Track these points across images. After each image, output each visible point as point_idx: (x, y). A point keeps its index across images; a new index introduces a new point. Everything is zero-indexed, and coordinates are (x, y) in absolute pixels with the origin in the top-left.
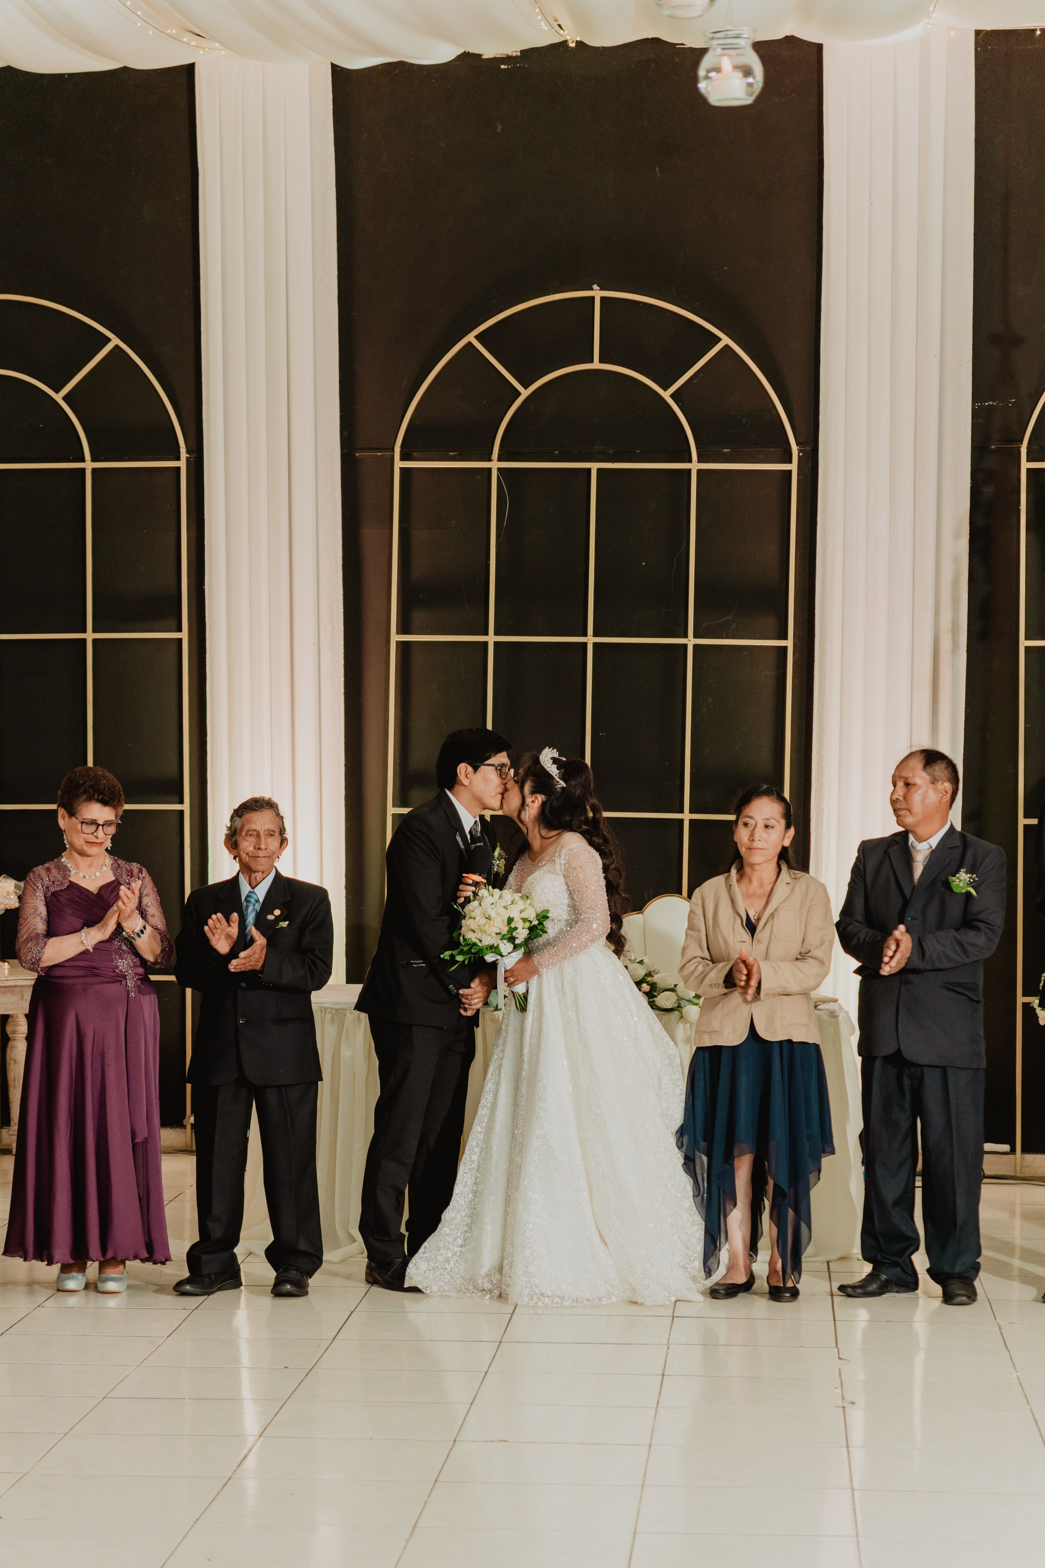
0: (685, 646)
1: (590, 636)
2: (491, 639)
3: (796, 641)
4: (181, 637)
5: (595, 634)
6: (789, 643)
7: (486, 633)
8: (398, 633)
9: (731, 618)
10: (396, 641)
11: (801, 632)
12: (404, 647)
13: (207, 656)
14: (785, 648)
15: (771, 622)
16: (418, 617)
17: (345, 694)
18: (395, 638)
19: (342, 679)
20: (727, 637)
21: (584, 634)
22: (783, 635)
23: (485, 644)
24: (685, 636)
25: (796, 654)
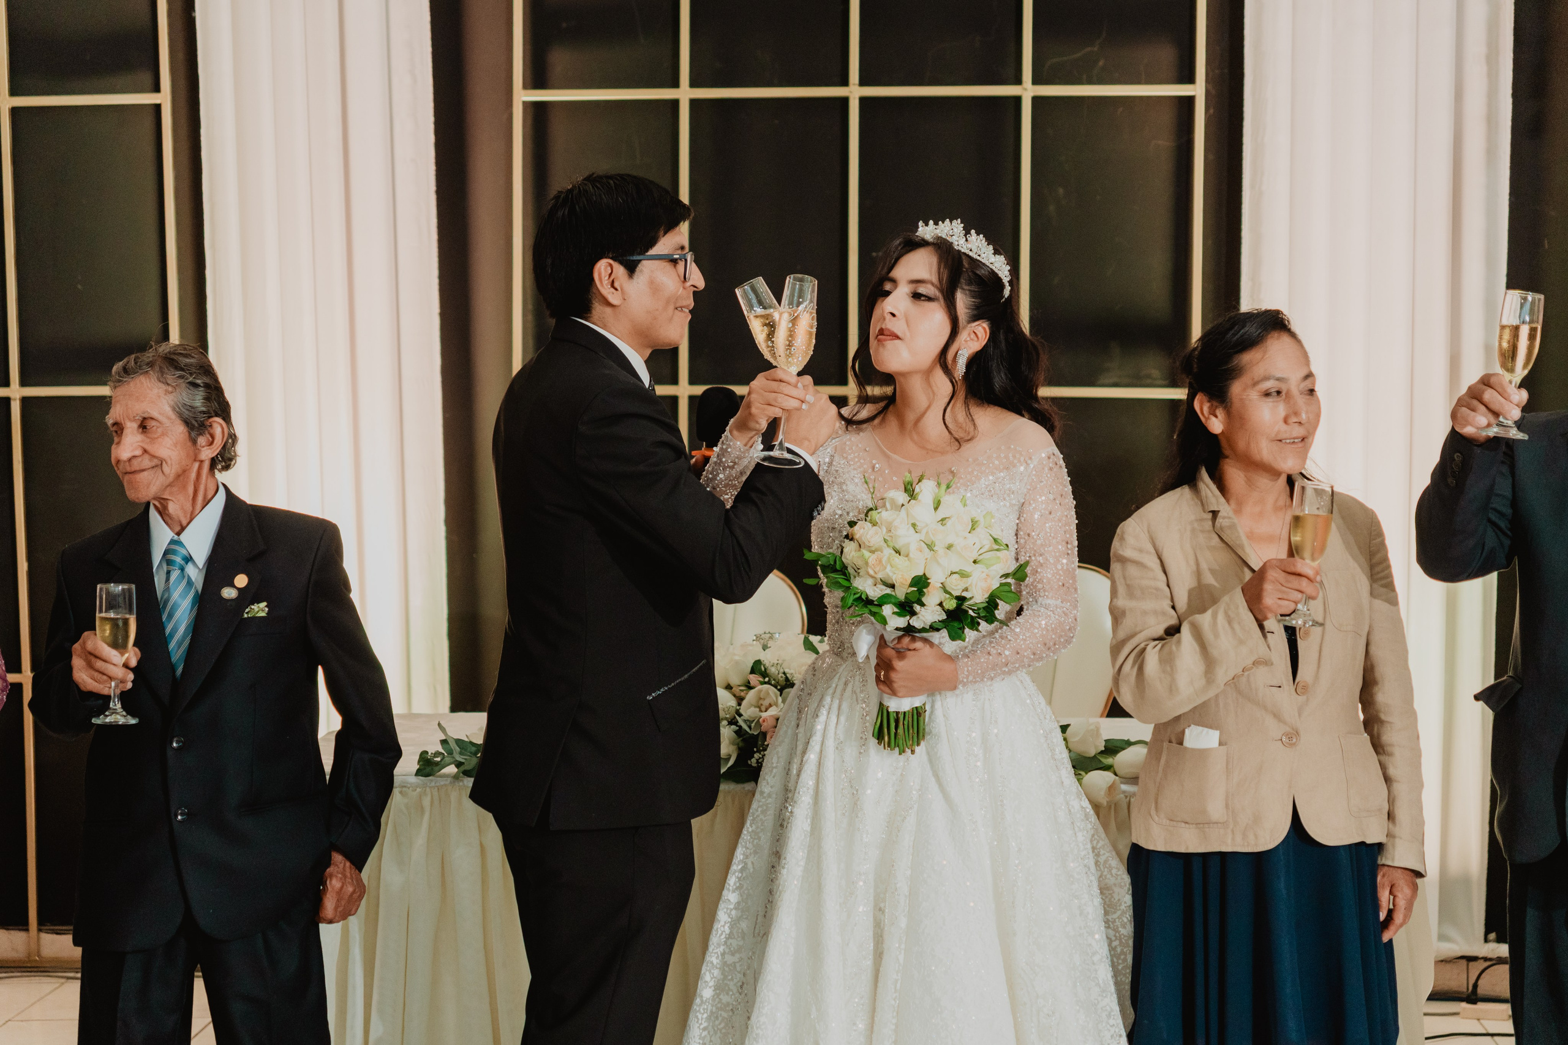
0: (1017, 100)
1: (854, 84)
2: (685, 94)
3: (1210, 87)
4: (158, 102)
5: (863, 82)
6: (1198, 90)
7: (675, 84)
8: (525, 87)
9: (1096, 49)
10: (524, 103)
11: (1217, 71)
12: (538, 113)
13: (203, 131)
14: (1190, 101)
15: (1166, 55)
16: (560, 59)
17: (438, 192)
18: (523, 96)
19: (432, 168)
20: (1090, 82)
21: (844, 82)
22: (1188, 78)
23: (675, 104)
24: (1018, 81)
25: (1212, 111)
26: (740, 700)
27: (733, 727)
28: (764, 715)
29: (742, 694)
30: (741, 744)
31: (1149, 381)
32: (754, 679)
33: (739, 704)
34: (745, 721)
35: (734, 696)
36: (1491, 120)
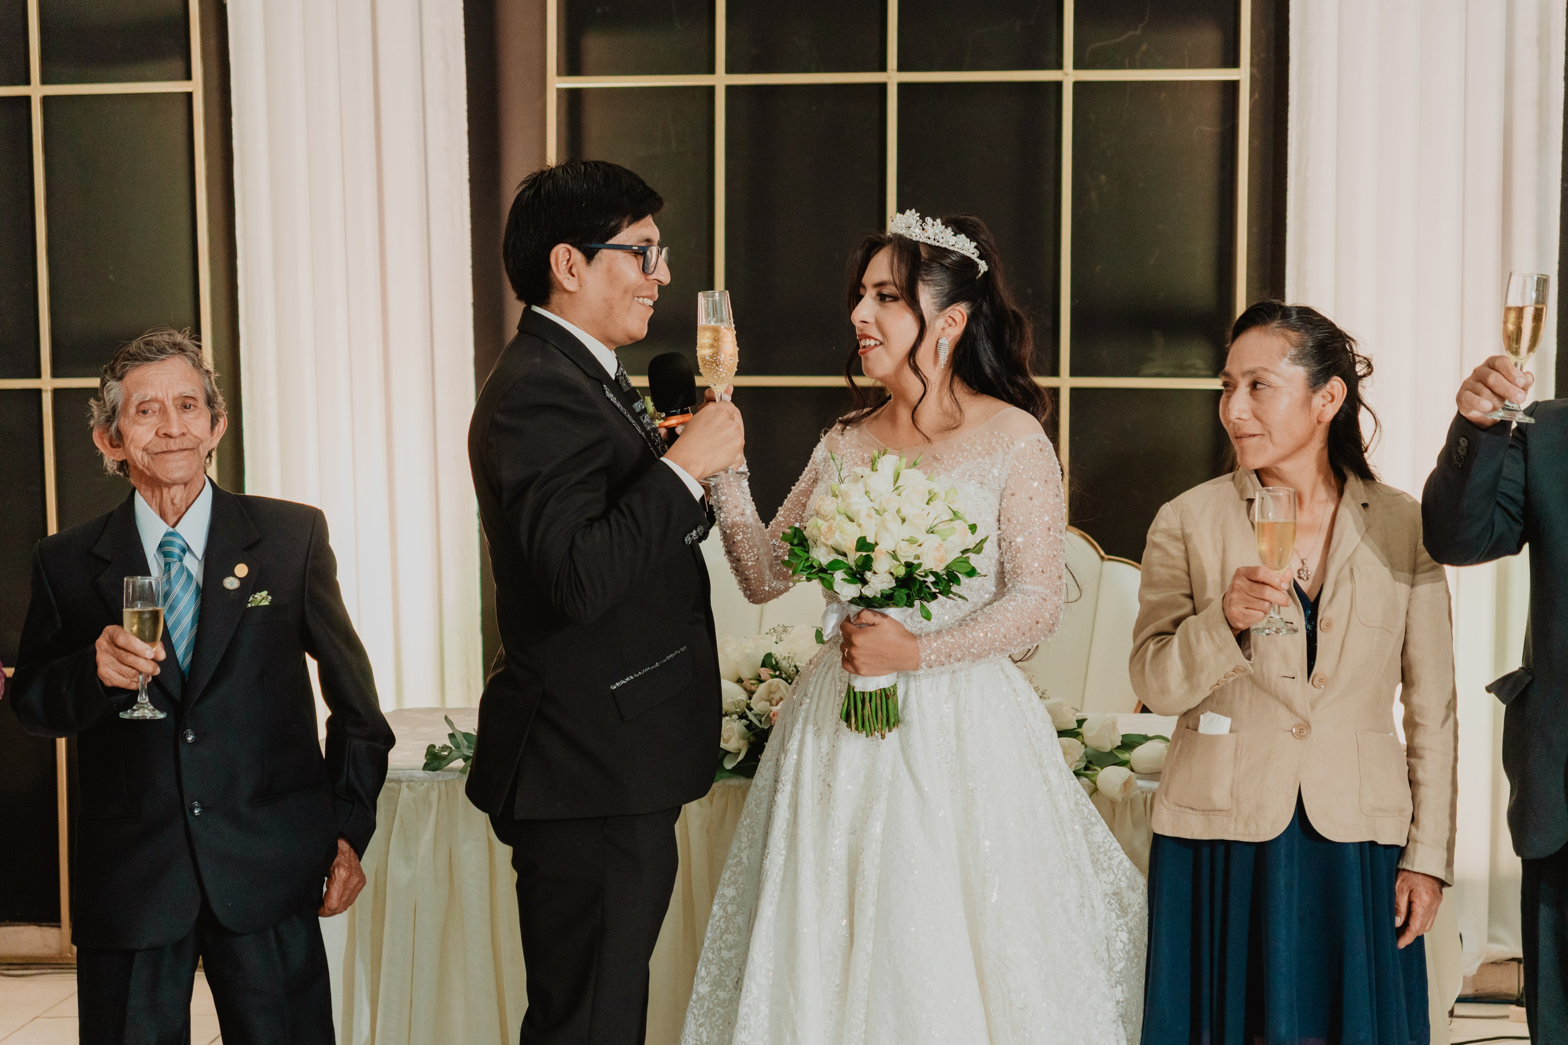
0: (1058, 85)
1: (892, 70)
2: (721, 80)
3: (1255, 71)
4: (189, 90)
5: (901, 68)
6: (1242, 74)
7: (711, 70)
8: (559, 74)
9: (1139, 32)
10: (558, 90)
11: (1261, 56)
12: (573, 100)
13: (234, 120)
14: (1234, 85)
15: (1210, 38)
16: (594, 45)
17: (471, 181)
18: (557, 83)
19: (465, 156)
20: (1133, 66)
21: (883, 67)
22: (1232, 61)
23: (711, 90)
24: (1059, 66)
25: (1257, 96)
26: (751, 694)
27: (744, 721)
28: (775, 709)
29: (753, 688)
30: (752, 739)
31: (1193, 371)
32: (765, 673)
33: (750, 698)
34: (755, 715)
35: (746, 689)
36: (1542, 103)
